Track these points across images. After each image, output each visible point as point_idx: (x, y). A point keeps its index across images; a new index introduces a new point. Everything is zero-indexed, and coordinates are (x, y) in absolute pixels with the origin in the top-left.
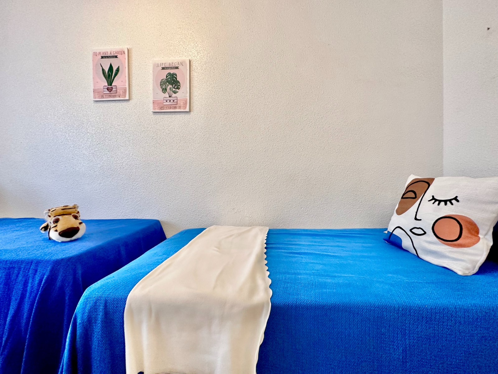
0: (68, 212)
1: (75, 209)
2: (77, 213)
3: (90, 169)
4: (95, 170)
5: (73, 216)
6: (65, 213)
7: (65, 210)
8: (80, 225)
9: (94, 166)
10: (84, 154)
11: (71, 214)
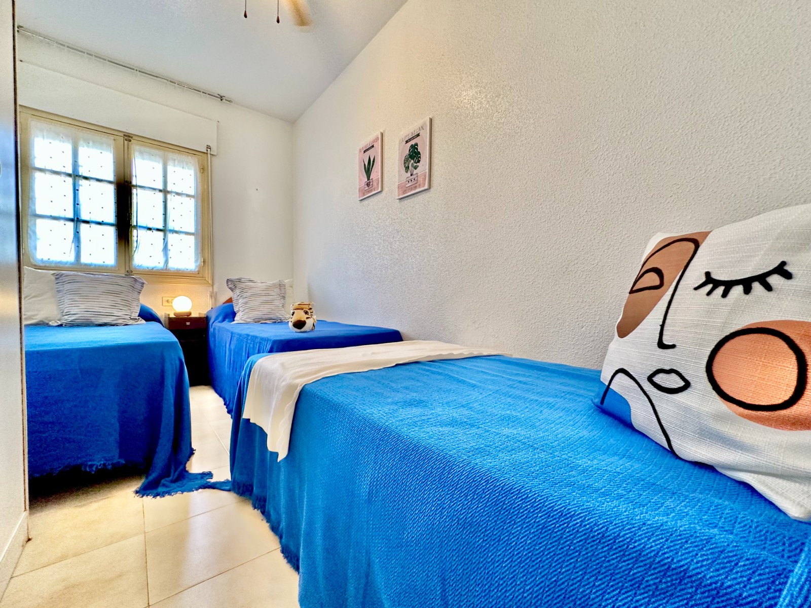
0: (302, 307)
5: (304, 311)
6: (299, 308)
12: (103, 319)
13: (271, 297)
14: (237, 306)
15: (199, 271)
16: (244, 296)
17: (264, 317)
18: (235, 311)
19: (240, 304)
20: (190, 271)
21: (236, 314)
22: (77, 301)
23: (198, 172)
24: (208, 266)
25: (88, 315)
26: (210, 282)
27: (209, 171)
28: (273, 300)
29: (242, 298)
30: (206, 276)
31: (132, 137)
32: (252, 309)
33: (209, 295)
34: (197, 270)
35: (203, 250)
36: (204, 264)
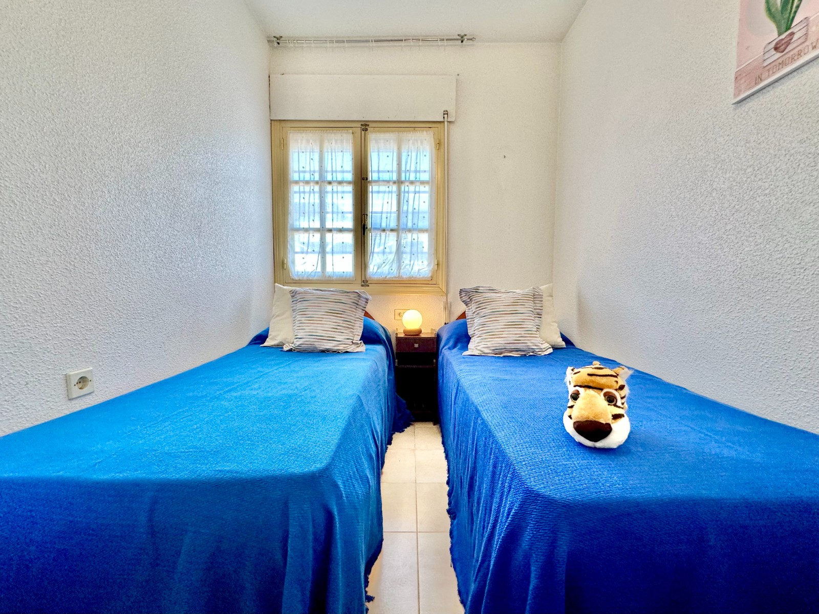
0: (599, 384)
1: (615, 379)
2: (616, 390)
3: (710, 277)
4: (722, 280)
5: (605, 395)
6: (591, 385)
7: (593, 378)
8: (613, 421)
9: (719, 269)
10: (699, 243)
11: (602, 390)
12: (325, 344)
13: (520, 317)
14: (471, 327)
15: (432, 277)
16: (482, 314)
17: (508, 346)
18: (469, 334)
19: (476, 324)
20: (423, 277)
21: (470, 338)
22: (304, 323)
23: (434, 149)
24: (442, 270)
25: (312, 339)
26: (444, 290)
27: (446, 146)
28: (523, 321)
29: (478, 316)
30: (440, 283)
31: (368, 125)
32: (492, 335)
33: (442, 307)
34: (430, 275)
35: (437, 250)
36: (438, 267)
